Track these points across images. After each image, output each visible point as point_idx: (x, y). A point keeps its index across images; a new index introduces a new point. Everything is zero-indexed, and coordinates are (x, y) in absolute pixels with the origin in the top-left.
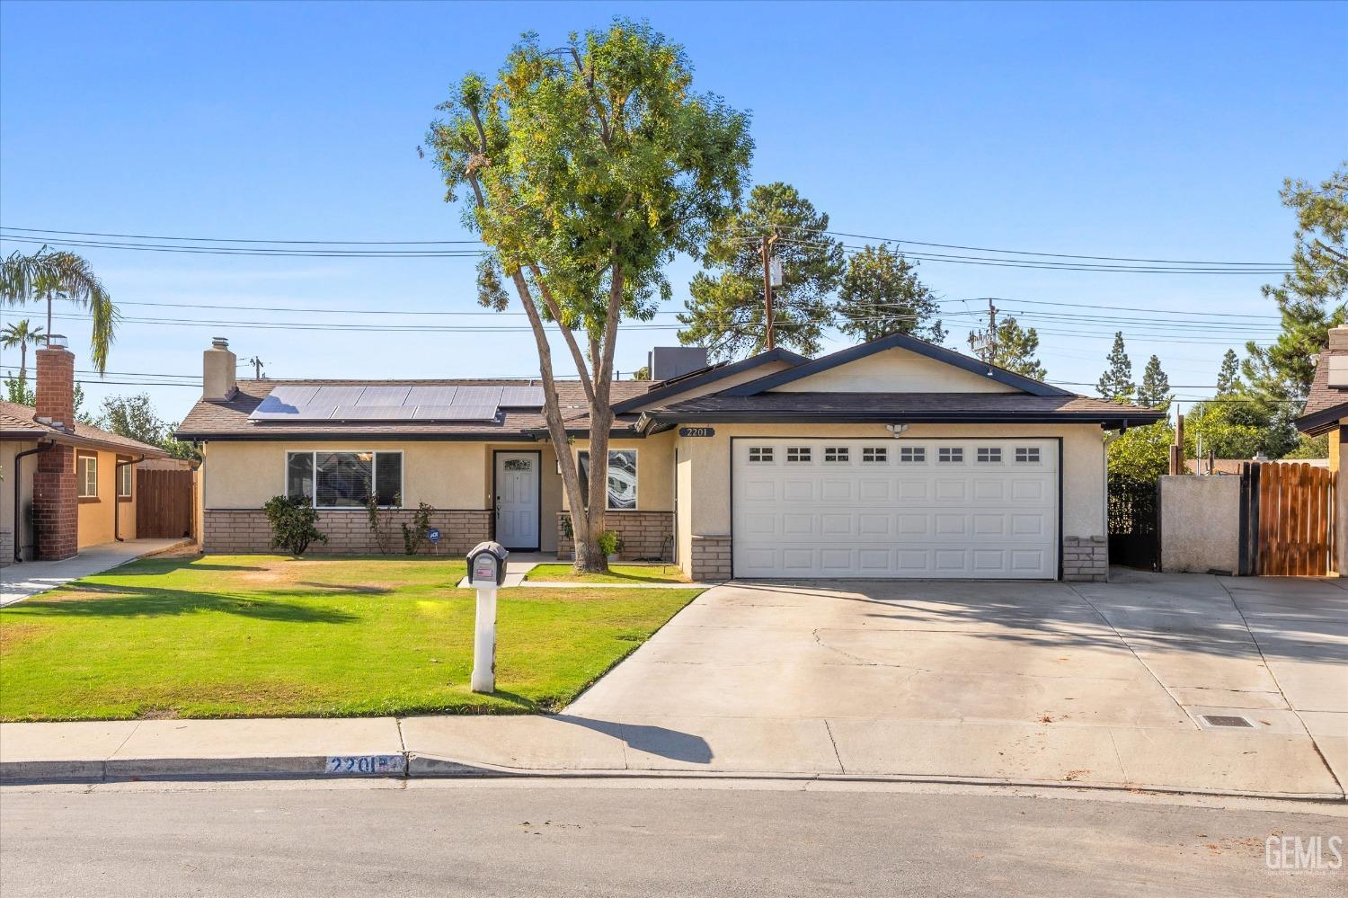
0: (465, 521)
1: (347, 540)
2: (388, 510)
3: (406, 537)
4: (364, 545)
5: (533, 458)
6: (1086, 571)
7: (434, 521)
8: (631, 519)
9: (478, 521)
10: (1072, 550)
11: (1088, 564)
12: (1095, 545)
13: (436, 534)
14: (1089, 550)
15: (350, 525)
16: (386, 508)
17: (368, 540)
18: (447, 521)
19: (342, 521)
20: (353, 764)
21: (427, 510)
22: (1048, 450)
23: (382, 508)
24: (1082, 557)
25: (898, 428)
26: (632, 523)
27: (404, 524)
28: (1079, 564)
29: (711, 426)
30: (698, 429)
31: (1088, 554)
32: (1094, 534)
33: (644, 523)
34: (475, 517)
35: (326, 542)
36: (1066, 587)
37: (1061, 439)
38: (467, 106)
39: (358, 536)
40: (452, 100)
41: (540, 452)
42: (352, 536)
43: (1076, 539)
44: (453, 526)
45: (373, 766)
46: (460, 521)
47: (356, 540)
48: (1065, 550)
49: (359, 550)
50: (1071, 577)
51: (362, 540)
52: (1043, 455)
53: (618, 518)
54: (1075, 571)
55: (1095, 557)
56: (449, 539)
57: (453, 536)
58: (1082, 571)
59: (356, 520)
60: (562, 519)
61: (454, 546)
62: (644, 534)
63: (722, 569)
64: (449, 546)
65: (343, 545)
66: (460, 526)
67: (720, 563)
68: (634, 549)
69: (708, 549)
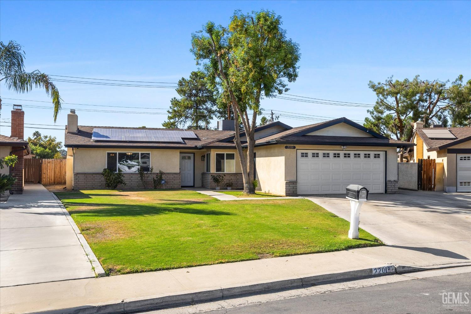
0: (173, 177)
1: (130, 184)
2: (147, 173)
3: (154, 182)
5: (192, 156)
6: (393, 190)
7: (164, 177)
9: (178, 177)
10: (390, 184)
11: (394, 188)
12: (395, 183)
13: (164, 181)
14: (394, 184)
15: (131, 179)
16: (146, 172)
17: (138, 184)
18: (166, 177)
19: (128, 177)
20: (380, 270)
21: (162, 173)
22: (382, 154)
23: (145, 172)
24: (392, 186)
25: (345, 147)
27: (154, 178)
28: (391, 188)
29: (295, 145)
30: (291, 146)
31: (394, 186)
32: (395, 180)
33: (238, 177)
34: (176, 175)
35: (125, 185)
36: (388, 195)
37: (386, 152)
38: (208, 33)
39: (134, 182)
40: (202, 30)
41: (194, 154)
42: (132, 182)
43: (390, 181)
44: (169, 179)
45: (386, 270)
46: (171, 177)
47: (133, 184)
48: (387, 184)
49: (135, 188)
50: (389, 192)
51: (136, 184)
52: (381, 156)
53: (229, 175)
54: (390, 190)
55: (395, 186)
56: (167, 183)
57: (169, 182)
58: (392, 190)
59: (133, 177)
60: (211, 176)
61: (169, 185)
62: (237, 181)
63: (295, 192)
64: (167, 185)
65: (129, 186)
66: (171, 179)
67: (294, 190)
68: (234, 186)
69: (290, 185)
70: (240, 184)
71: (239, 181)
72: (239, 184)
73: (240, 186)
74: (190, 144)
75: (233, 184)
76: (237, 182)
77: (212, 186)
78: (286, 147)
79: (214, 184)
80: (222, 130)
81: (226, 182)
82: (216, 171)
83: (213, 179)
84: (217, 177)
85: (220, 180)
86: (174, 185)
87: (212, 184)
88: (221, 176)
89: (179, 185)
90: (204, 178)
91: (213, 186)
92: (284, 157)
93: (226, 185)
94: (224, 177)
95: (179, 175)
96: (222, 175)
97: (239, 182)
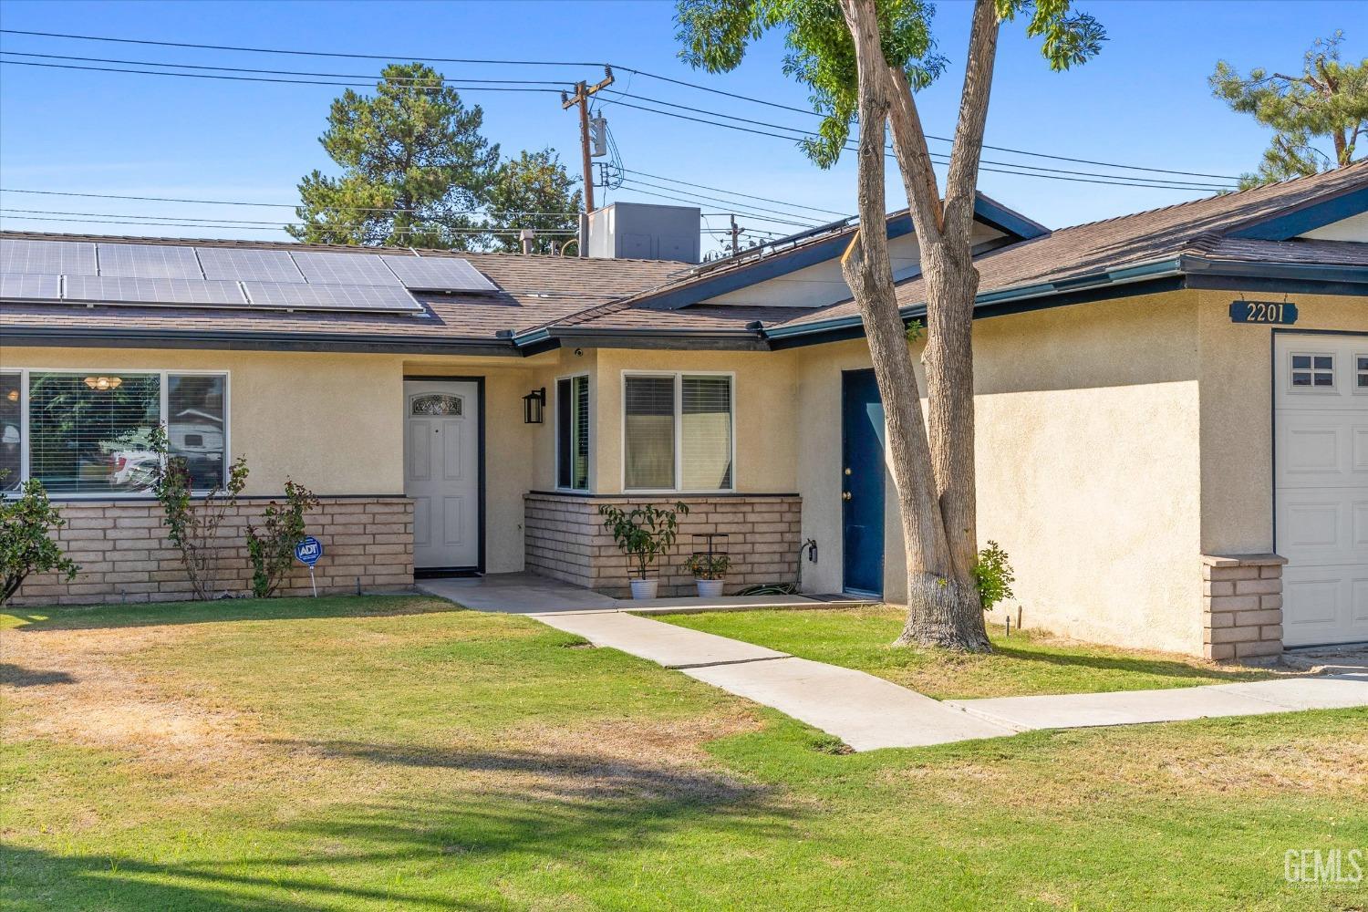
0: (365, 519)
1: (105, 567)
2: (210, 498)
3: (256, 557)
4: (146, 577)
5: (467, 393)
7: (311, 519)
8: (728, 509)
9: (395, 518)
13: (313, 547)
15: (111, 534)
16: (205, 493)
17: (153, 566)
18: (327, 520)
19: (93, 524)
21: (301, 497)
23: (195, 494)
26: (730, 518)
27: (250, 529)
33: (751, 518)
34: (387, 509)
39: (131, 555)
41: (481, 381)
42: (116, 556)
44: (340, 529)
46: (355, 519)
49: (133, 588)
51: (140, 566)
53: (704, 508)
56: (333, 556)
57: (340, 551)
59: (125, 523)
60: (601, 512)
61: (341, 571)
62: (749, 537)
63: (1268, 633)
64: (331, 571)
65: (98, 578)
66: (355, 529)
67: (1263, 617)
68: (736, 569)
69: (1242, 587)
70: (766, 558)
71: (758, 538)
72: (756, 558)
73: (763, 568)
74: (460, 321)
75: (732, 559)
76: (748, 548)
77: (605, 572)
78: (1239, 313)
79: (617, 564)
80: (613, 257)
81: (689, 549)
82: (628, 486)
83: (611, 530)
84: (637, 520)
85: (655, 539)
86: (372, 569)
87: (602, 561)
88: (659, 515)
89: (399, 569)
90: (542, 524)
91: (612, 572)
92: (1193, 386)
93: (688, 564)
94: (679, 518)
95: (401, 509)
96: (668, 509)
97: (759, 548)
